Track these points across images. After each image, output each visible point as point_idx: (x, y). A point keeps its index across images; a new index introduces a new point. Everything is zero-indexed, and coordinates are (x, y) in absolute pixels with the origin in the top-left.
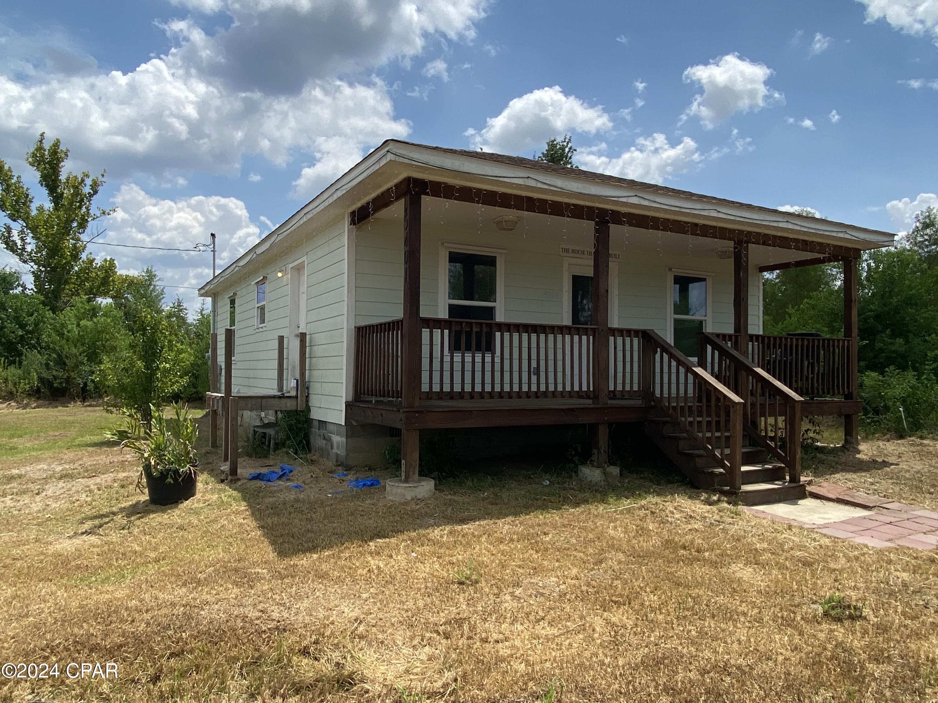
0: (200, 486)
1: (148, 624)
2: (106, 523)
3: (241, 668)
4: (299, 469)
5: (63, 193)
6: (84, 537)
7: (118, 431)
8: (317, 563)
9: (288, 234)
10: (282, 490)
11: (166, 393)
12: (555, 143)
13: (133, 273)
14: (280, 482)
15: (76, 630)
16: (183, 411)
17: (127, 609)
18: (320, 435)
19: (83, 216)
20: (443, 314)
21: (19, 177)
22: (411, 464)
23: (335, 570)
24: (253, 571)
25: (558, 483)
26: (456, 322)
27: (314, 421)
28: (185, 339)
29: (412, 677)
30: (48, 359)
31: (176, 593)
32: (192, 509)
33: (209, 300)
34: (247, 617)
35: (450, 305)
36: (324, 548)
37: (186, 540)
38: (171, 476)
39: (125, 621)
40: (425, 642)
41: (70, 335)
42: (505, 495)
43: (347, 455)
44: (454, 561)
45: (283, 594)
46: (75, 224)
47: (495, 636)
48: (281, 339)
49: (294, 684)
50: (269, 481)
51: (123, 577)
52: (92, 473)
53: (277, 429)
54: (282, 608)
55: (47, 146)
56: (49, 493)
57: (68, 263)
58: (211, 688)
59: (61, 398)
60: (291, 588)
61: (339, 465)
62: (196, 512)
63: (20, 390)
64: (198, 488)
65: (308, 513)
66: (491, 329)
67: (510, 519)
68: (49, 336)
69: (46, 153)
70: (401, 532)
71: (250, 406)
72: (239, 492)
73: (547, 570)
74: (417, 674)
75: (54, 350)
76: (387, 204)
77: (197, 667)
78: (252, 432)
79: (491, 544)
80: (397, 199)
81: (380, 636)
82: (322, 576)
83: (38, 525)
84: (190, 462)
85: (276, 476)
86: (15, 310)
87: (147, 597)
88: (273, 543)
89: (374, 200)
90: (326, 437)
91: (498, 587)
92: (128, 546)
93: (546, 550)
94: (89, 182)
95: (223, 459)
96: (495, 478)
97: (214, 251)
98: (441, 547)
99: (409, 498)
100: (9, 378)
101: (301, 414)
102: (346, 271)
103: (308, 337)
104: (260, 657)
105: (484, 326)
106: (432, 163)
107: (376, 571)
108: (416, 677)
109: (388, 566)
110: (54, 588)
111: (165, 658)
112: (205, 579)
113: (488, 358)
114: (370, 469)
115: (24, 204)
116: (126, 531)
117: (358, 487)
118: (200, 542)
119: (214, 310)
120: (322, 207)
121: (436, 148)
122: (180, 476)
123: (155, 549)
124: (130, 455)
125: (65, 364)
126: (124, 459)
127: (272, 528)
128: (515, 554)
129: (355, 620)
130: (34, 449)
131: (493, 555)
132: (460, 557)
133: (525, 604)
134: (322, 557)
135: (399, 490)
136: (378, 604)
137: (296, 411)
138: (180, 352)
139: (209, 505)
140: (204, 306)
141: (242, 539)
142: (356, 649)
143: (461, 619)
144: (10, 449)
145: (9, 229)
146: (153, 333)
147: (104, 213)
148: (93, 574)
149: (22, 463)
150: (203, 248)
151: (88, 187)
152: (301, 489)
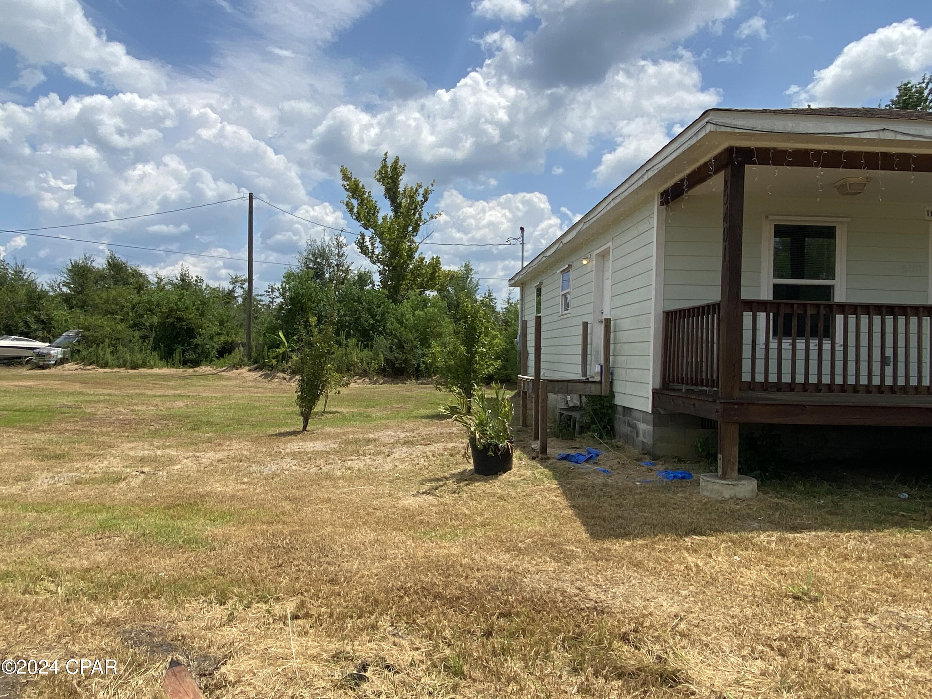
0: (515, 460)
1: (479, 582)
2: (441, 486)
3: (563, 641)
4: (605, 453)
5: (401, 203)
6: (424, 496)
7: (450, 407)
8: (631, 551)
9: (595, 221)
10: (590, 473)
11: (483, 375)
12: (909, 85)
13: (454, 268)
14: (588, 465)
15: (423, 577)
16: (501, 392)
17: (461, 565)
18: (624, 422)
19: (416, 221)
20: (767, 294)
21: (369, 192)
22: (729, 460)
23: (649, 560)
24: (568, 548)
25: (922, 498)
26: (786, 304)
27: (618, 407)
28: (495, 325)
29: (743, 689)
30: (391, 344)
31: (501, 558)
32: (509, 482)
33: (517, 290)
34: (566, 592)
35: (775, 286)
36: (636, 537)
37: (506, 510)
38: (492, 449)
39: (459, 576)
40: (756, 655)
41: (407, 323)
42: (847, 505)
43: (654, 444)
44: (787, 572)
45: (599, 576)
46: (410, 229)
47: (844, 665)
48: (585, 325)
49: (615, 668)
50: (577, 462)
51: (457, 535)
52: (428, 441)
53: (582, 412)
54: (598, 590)
55: (389, 163)
56: (397, 456)
57: (405, 262)
58: (537, 653)
59: (400, 377)
60: (606, 571)
61: (646, 454)
62: (514, 485)
63: (372, 369)
64: (514, 462)
65: (617, 498)
66: (831, 311)
67: (856, 533)
68: (392, 324)
69: (389, 170)
70: (720, 531)
71: (556, 389)
72: (550, 470)
73: (912, 600)
74: (749, 688)
75: (396, 336)
76: (703, 179)
77: (524, 631)
78: (558, 415)
79: (833, 559)
80: (716, 173)
81: (704, 638)
82: (638, 565)
83: (390, 482)
84: (507, 438)
85: (583, 459)
86: (368, 303)
87: (477, 556)
88: (585, 524)
89: (689, 176)
90: (631, 424)
91: (844, 610)
92: (459, 509)
93: (909, 575)
94: (421, 191)
95: (533, 438)
96: (833, 484)
97: (523, 244)
98: (769, 554)
99: (728, 497)
100: (364, 359)
101: (605, 399)
102: (655, 255)
103: (612, 322)
104: (581, 634)
105: (822, 308)
106: (759, 127)
107: (694, 569)
108: (749, 690)
109: (708, 566)
110: (404, 538)
111: (495, 617)
112: (525, 548)
113: (827, 345)
114: (680, 461)
115: (373, 214)
116: (457, 495)
117: (668, 478)
118: (518, 513)
119: (522, 299)
120: (630, 190)
121: (764, 111)
122: (499, 450)
123: (481, 515)
124: (457, 428)
125: (403, 347)
126: (451, 431)
127: (583, 510)
128: (866, 576)
129: (675, 616)
130: (383, 418)
131: (836, 572)
132: (794, 569)
133: (882, 634)
134: (635, 545)
135: (716, 487)
136: (699, 604)
137: (600, 396)
138: (494, 337)
139: (524, 479)
140: (511, 296)
141: (555, 516)
142: (678, 646)
143: (799, 637)
144: (366, 417)
145: (363, 236)
146: (473, 321)
147: (432, 218)
148: (433, 529)
149: (376, 429)
150: (513, 242)
151: (421, 196)
152: (609, 474)
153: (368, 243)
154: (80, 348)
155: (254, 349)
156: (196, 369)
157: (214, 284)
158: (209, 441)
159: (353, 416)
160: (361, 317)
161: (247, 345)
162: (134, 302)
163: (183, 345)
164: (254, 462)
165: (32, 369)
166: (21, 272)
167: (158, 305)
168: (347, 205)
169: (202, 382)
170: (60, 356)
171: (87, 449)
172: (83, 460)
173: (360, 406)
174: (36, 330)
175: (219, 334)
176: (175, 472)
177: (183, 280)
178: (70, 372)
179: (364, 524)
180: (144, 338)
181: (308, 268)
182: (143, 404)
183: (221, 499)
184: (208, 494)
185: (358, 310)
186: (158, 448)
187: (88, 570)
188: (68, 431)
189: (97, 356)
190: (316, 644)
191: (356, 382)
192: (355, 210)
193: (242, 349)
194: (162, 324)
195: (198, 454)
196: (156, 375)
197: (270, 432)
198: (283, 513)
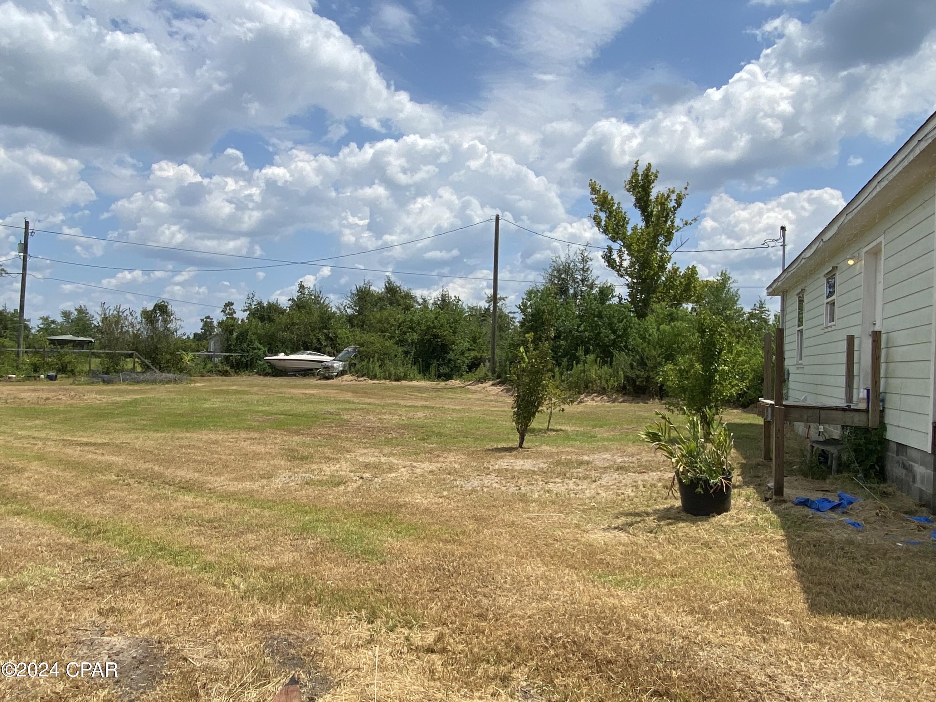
0: (736, 501)
1: (642, 646)
2: (637, 522)
4: (862, 501)
5: (652, 211)
6: (616, 532)
7: (650, 433)
8: (860, 635)
10: (832, 525)
11: (725, 397)
14: (833, 515)
17: (628, 622)
18: (898, 462)
19: (669, 229)
21: (619, 203)
24: (773, 619)
27: (891, 443)
30: (633, 360)
31: (680, 620)
32: (722, 526)
33: (777, 299)
34: (750, 678)
36: (874, 616)
37: (708, 560)
38: (701, 485)
39: (621, 633)
41: (650, 338)
43: (934, 494)
45: (803, 664)
46: (662, 238)
48: (851, 340)
50: (818, 510)
52: (644, 469)
53: (839, 447)
55: (640, 172)
56: (603, 482)
57: (656, 274)
59: (642, 396)
60: (816, 658)
61: (923, 506)
62: (726, 531)
63: (610, 387)
64: (732, 504)
65: (863, 562)
68: (634, 339)
69: (640, 178)
71: (805, 417)
72: (779, 517)
75: (637, 352)
78: (809, 448)
83: (584, 511)
84: (723, 474)
85: (829, 506)
86: (609, 319)
87: (651, 613)
88: (806, 590)
90: (907, 465)
92: (651, 552)
94: (674, 197)
97: (784, 245)
100: (603, 376)
101: (873, 432)
102: (935, 248)
103: (884, 337)
110: (575, 577)
112: (715, 612)
115: (622, 226)
116: (653, 535)
118: (721, 566)
119: (783, 310)
122: (711, 487)
123: (675, 562)
125: (646, 365)
127: (809, 572)
130: (608, 440)
134: (870, 627)
137: (867, 428)
139: (741, 525)
141: (770, 575)
144: (591, 437)
145: (610, 249)
146: (712, 335)
147: (686, 224)
148: (612, 573)
149: (592, 451)
150: (772, 244)
151: (673, 201)
152: (860, 529)
153: (615, 256)
154: (355, 362)
155: (498, 364)
156: (447, 382)
157: (473, 303)
158: (430, 452)
159: (577, 435)
160: (601, 333)
161: (492, 360)
162: (400, 321)
163: (438, 361)
164: (461, 476)
165: (320, 379)
166: (319, 297)
167: (419, 324)
168: (594, 218)
169: (451, 395)
170: (341, 369)
171: (328, 452)
172: (321, 463)
173: (587, 426)
174: (326, 346)
175: (469, 350)
176: (389, 480)
177: (444, 300)
178: (347, 383)
179: (538, 555)
180: (406, 353)
181: (553, 283)
182: (390, 413)
183: (416, 510)
184: (405, 505)
185: (599, 325)
186: (384, 455)
187: (272, 570)
188: (320, 435)
189: (368, 369)
190: (422, 689)
191: (593, 400)
192: (603, 223)
193: (488, 364)
194: (421, 340)
195: (415, 464)
196: (414, 387)
197: (488, 447)
198: (463, 533)
